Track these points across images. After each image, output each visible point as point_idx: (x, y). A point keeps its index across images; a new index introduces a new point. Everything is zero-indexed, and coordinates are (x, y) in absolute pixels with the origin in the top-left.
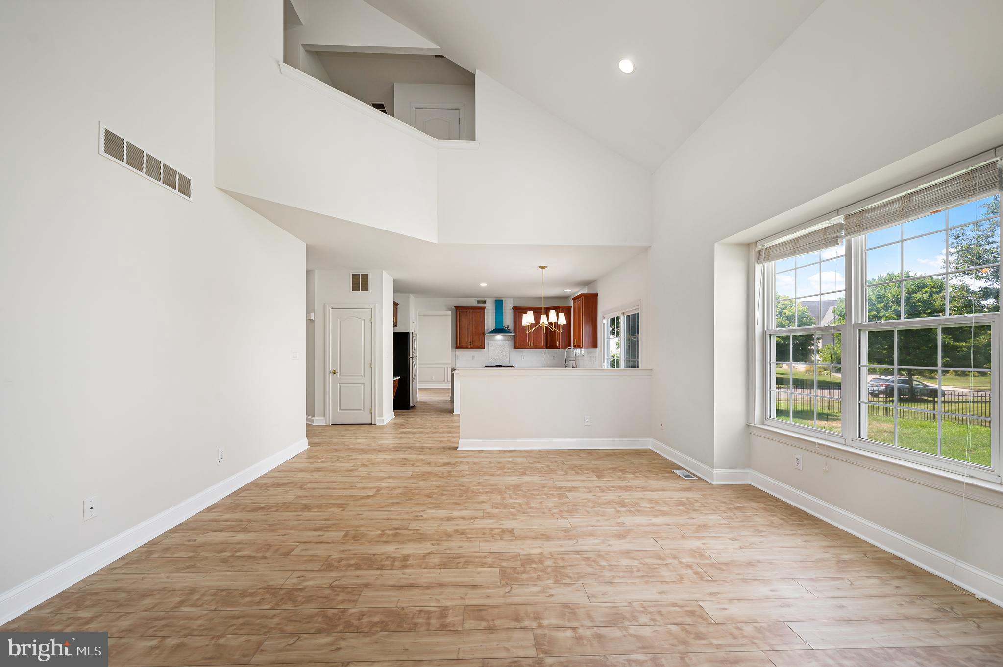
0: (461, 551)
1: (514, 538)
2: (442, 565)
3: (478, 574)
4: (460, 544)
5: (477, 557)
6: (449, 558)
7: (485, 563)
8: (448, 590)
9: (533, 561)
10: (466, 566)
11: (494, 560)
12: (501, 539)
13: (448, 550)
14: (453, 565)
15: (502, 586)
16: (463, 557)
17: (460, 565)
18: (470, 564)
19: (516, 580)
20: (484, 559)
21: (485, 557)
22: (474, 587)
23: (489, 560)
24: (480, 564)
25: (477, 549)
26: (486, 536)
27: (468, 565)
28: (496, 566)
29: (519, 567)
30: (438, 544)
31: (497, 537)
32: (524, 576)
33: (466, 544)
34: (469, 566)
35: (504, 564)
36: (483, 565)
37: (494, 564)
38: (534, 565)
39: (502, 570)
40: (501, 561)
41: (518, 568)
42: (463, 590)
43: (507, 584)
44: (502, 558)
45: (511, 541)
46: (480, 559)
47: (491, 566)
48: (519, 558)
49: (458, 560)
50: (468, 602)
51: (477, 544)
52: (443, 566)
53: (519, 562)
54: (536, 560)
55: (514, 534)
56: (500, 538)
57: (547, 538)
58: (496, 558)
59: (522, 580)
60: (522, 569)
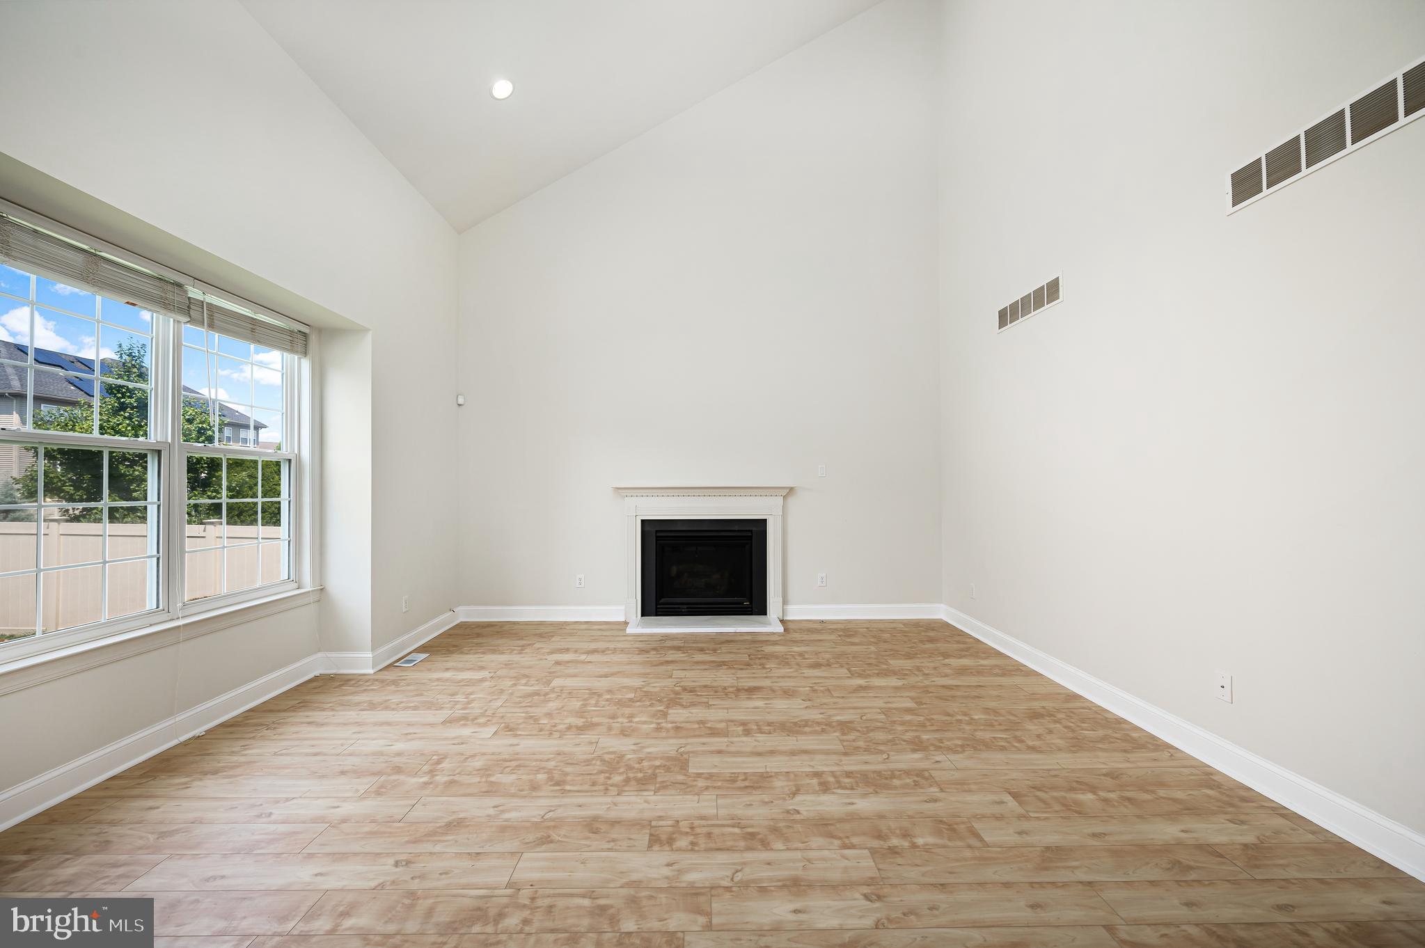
0: (747, 799)
1: (654, 823)
2: (767, 777)
3: (716, 766)
4: (750, 812)
5: (719, 788)
6: (760, 787)
7: (707, 779)
8: (749, 749)
9: (639, 781)
10: (733, 775)
11: (695, 783)
12: (678, 821)
13: (767, 800)
14: (752, 778)
15: (688, 753)
16: (740, 788)
17: (742, 777)
18: (728, 779)
19: (669, 759)
20: (709, 784)
21: (707, 788)
22: (720, 752)
23: (701, 783)
24: (714, 778)
25: (720, 801)
26: (705, 830)
27: (731, 777)
28: (692, 775)
29: (660, 773)
30: (788, 812)
31: (684, 826)
32: (657, 763)
33: (739, 812)
34: (729, 775)
35: (680, 778)
36: (710, 777)
37: (694, 777)
38: (640, 775)
39: (685, 769)
40: (684, 782)
41: (663, 771)
42: (732, 749)
43: (682, 755)
44: (683, 787)
45: (660, 818)
46: (715, 785)
47: (699, 775)
48: (658, 785)
49: (747, 784)
50: (726, 739)
51: (722, 812)
52: (765, 775)
53: (659, 779)
54: (633, 783)
55: (651, 835)
56: (681, 824)
57: (592, 826)
58: (692, 786)
59: (661, 758)
60: (657, 771)
